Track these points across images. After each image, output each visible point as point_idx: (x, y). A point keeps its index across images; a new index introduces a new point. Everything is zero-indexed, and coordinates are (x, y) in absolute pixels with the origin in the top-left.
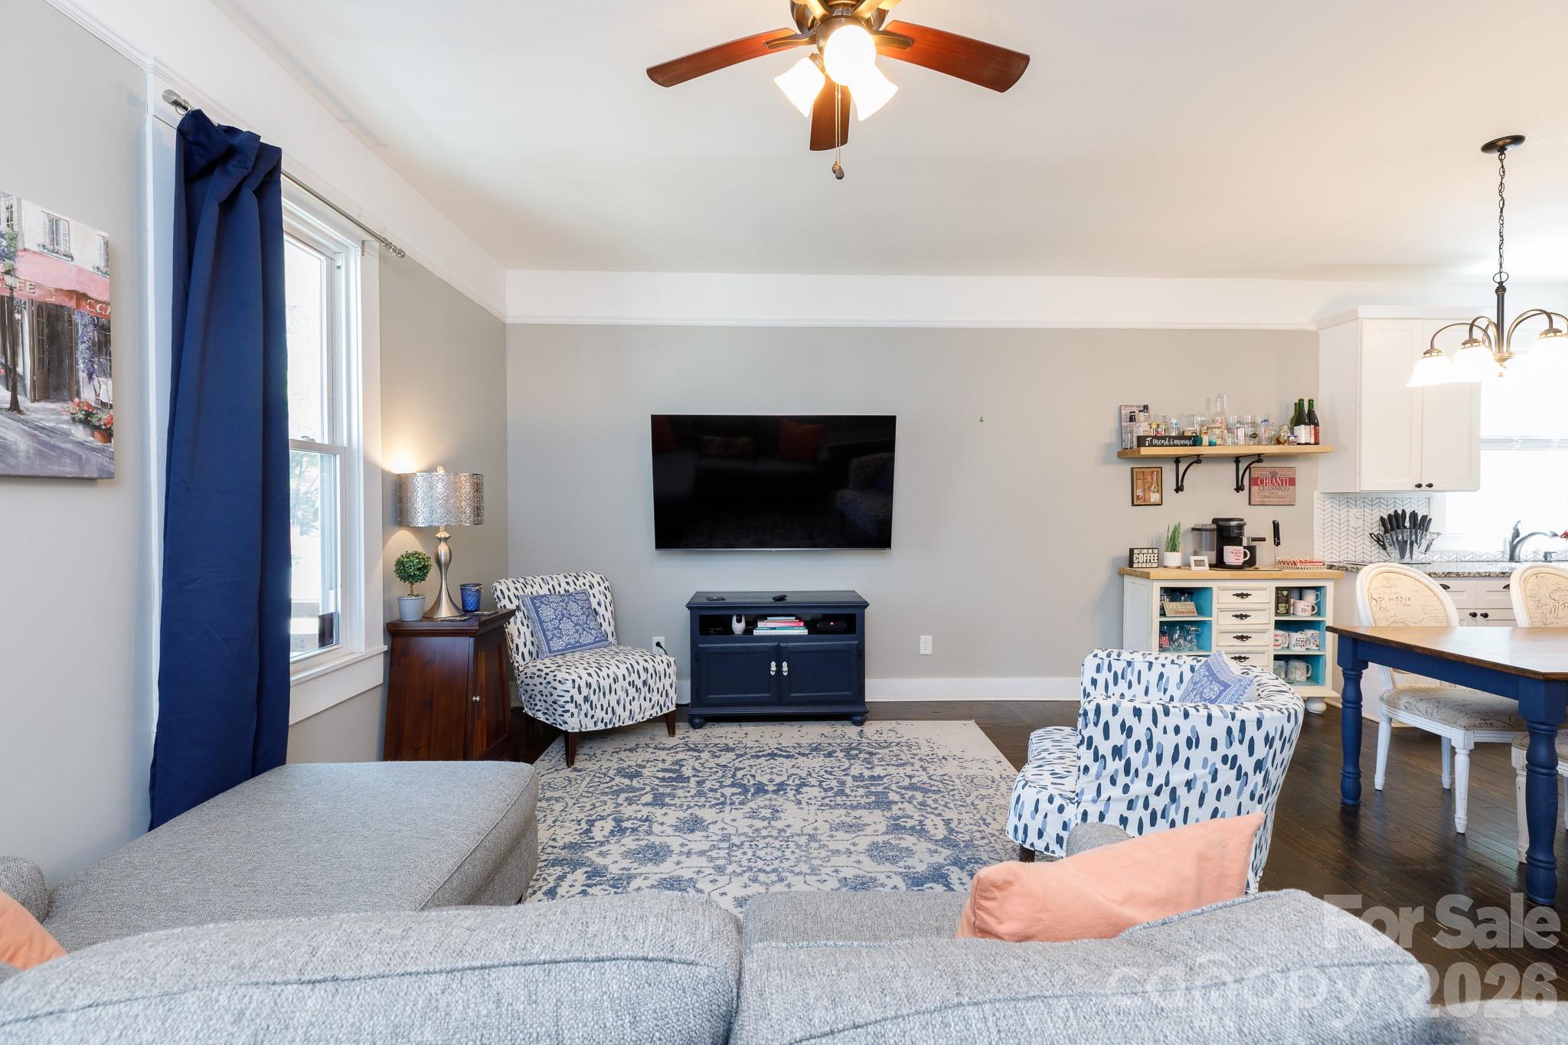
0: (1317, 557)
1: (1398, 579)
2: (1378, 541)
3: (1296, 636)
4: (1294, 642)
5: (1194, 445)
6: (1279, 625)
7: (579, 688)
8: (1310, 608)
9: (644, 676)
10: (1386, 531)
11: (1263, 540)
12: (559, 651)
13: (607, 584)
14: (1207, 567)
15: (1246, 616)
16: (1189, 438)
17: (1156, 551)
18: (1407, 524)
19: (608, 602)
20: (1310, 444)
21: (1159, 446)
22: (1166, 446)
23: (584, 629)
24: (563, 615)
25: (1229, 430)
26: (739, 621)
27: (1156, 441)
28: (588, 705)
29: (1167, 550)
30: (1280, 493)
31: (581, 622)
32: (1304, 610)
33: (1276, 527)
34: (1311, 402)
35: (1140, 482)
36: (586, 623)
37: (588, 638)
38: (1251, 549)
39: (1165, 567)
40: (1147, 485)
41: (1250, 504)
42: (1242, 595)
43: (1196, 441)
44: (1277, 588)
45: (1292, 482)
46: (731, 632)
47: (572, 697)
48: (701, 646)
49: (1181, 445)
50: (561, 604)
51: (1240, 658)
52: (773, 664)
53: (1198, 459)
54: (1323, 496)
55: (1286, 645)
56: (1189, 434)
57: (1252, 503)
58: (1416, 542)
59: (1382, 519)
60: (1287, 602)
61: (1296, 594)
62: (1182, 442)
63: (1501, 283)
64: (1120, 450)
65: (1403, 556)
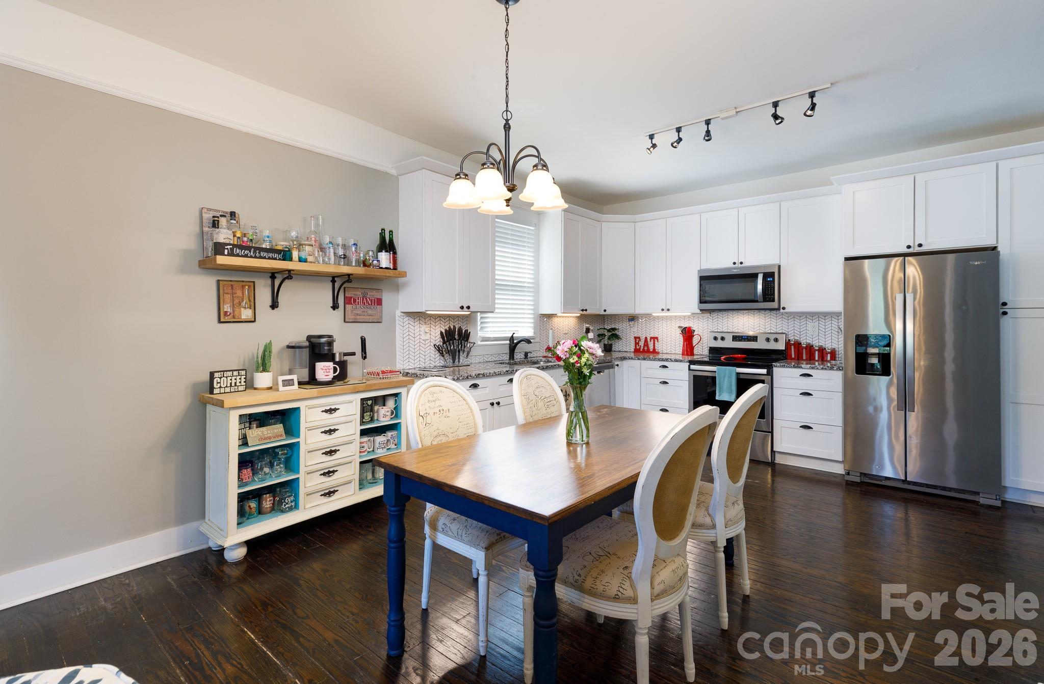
0: (397, 368)
1: (441, 392)
2: (439, 351)
3: (380, 439)
4: (377, 445)
5: (284, 260)
6: (364, 433)
8: (389, 414)
10: (444, 342)
11: (353, 354)
14: (296, 386)
15: (335, 430)
16: (279, 252)
17: (243, 373)
18: (456, 337)
20: (390, 269)
21: (242, 256)
22: (251, 257)
25: (322, 249)
27: (237, 251)
29: (257, 370)
30: (370, 312)
32: (385, 416)
33: (363, 341)
34: (391, 232)
35: (228, 297)
38: (343, 365)
39: (255, 389)
40: (236, 301)
41: (345, 321)
42: (331, 411)
43: (286, 255)
44: (362, 399)
45: (379, 302)
49: (269, 258)
51: (329, 472)
53: (289, 275)
54: (403, 314)
55: (371, 449)
56: (279, 248)
57: (347, 320)
58: (462, 350)
59: (441, 333)
60: (372, 410)
61: (381, 401)
62: (271, 255)
63: (507, 120)
64: (201, 259)
65: (454, 362)
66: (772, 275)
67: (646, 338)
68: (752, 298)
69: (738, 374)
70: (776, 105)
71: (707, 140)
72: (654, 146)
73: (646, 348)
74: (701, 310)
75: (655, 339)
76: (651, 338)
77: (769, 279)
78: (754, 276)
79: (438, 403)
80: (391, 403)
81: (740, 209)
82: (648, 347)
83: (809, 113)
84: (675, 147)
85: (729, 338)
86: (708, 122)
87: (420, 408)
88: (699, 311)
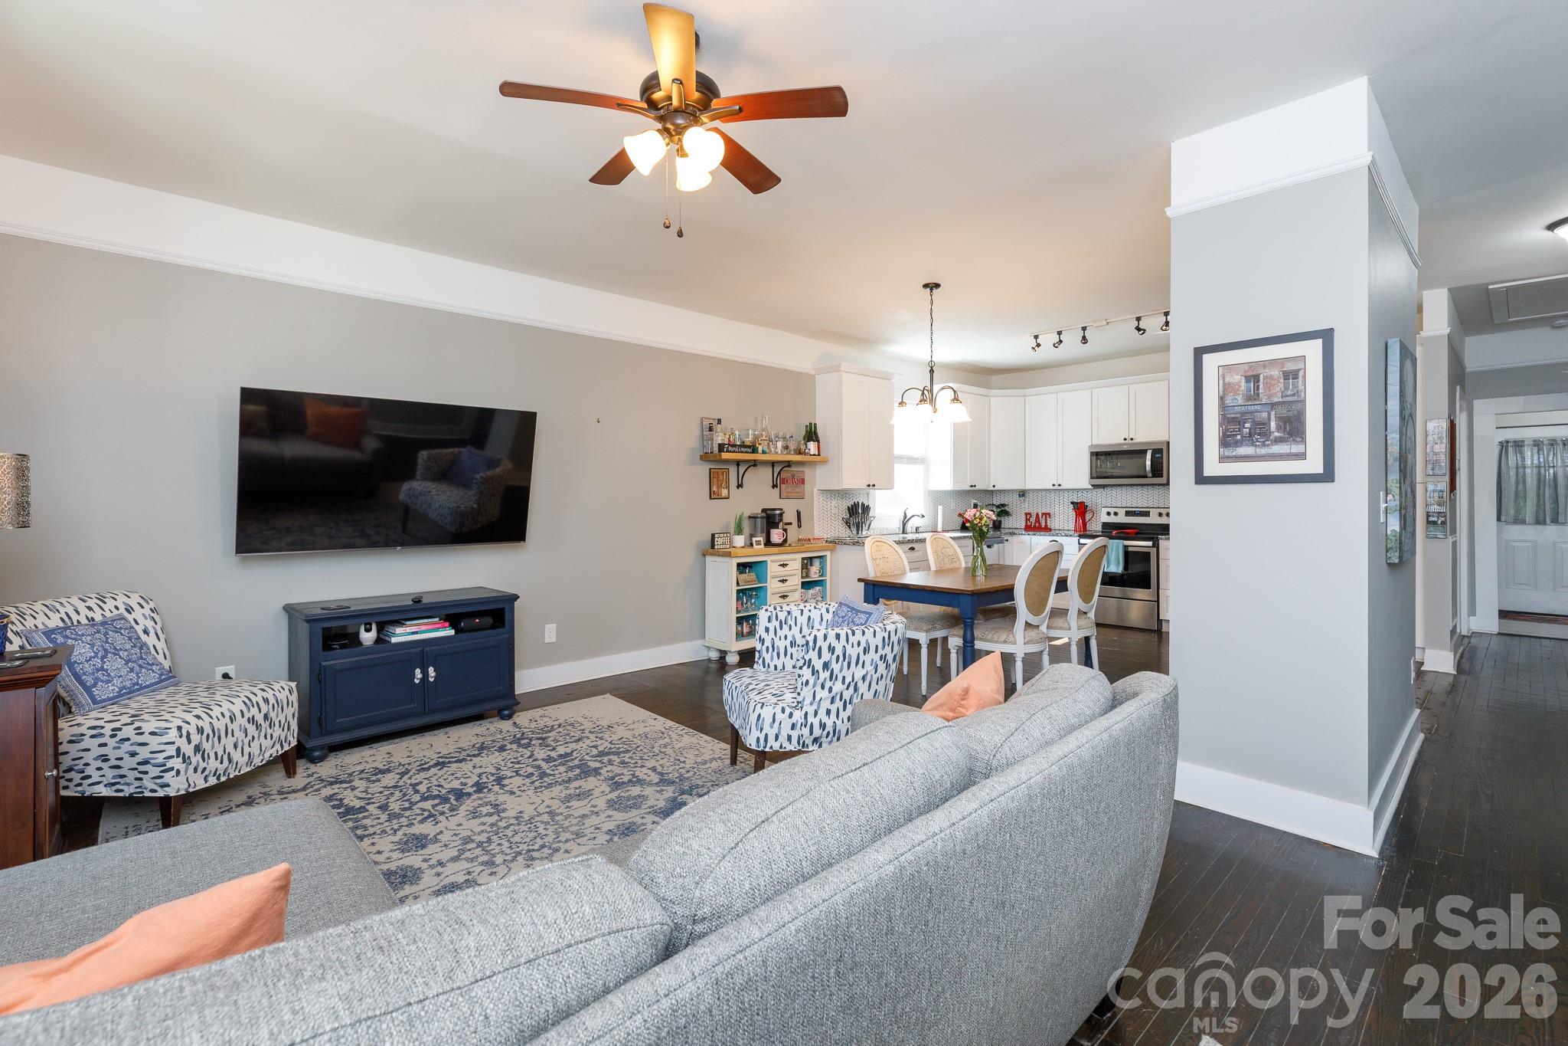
0: (817, 535)
1: (882, 546)
2: (846, 522)
3: (812, 591)
4: (810, 596)
5: (753, 452)
6: (804, 585)
7: (188, 734)
8: (818, 571)
9: (264, 708)
10: (850, 516)
11: (791, 524)
12: (109, 699)
13: (152, 605)
14: (763, 546)
15: (786, 580)
16: (750, 447)
17: (729, 535)
18: (860, 511)
19: (158, 627)
20: (814, 455)
22: (734, 452)
23: (142, 666)
24: (106, 651)
25: (772, 442)
26: (368, 630)
27: (730, 449)
29: (735, 534)
30: (797, 490)
31: (134, 657)
32: (815, 572)
33: (799, 514)
34: (815, 425)
35: (715, 480)
36: (142, 658)
37: (152, 677)
38: (786, 531)
39: (733, 547)
40: (720, 483)
41: (780, 498)
42: (783, 565)
43: (753, 449)
44: (802, 558)
45: (803, 481)
46: (359, 643)
47: (178, 750)
48: (324, 664)
49: (745, 452)
50: (97, 636)
52: (418, 671)
53: (753, 464)
54: (819, 491)
56: (749, 443)
57: (783, 497)
58: (864, 523)
59: (848, 508)
60: (807, 567)
61: (810, 562)
62: (744, 449)
63: (932, 367)
64: (702, 454)
65: (858, 533)
66: (1160, 451)
67: (1037, 514)
68: (1142, 473)
69: (1126, 547)
70: (1138, 319)
71: (1084, 343)
72: (1038, 345)
73: (1037, 525)
74: (1092, 485)
75: (1047, 515)
76: (1043, 514)
77: (1157, 456)
78: (1145, 452)
79: (882, 552)
80: (817, 563)
81: (1131, 386)
82: (1040, 523)
83: (1164, 328)
84: (1056, 347)
85: (1122, 512)
86: (1084, 329)
87: (873, 555)
88: (1090, 487)
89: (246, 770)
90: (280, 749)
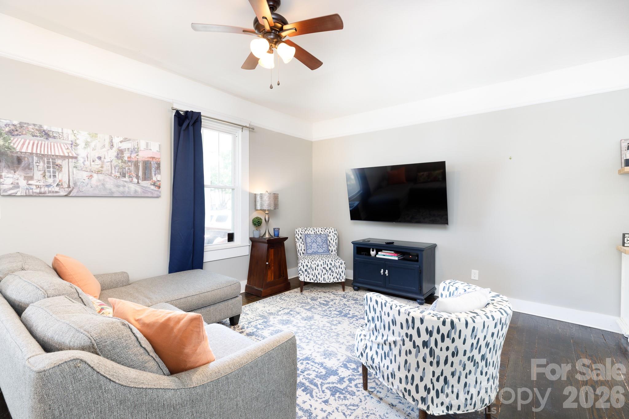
7: (303, 266)
12: (310, 253)
13: (336, 232)
19: (335, 239)
23: (320, 247)
24: (314, 242)
26: (373, 251)
28: (307, 273)
31: (320, 245)
36: (322, 245)
37: (321, 251)
46: (370, 255)
47: (301, 269)
50: (315, 238)
52: (382, 270)
89: (323, 282)
90: (337, 280)
